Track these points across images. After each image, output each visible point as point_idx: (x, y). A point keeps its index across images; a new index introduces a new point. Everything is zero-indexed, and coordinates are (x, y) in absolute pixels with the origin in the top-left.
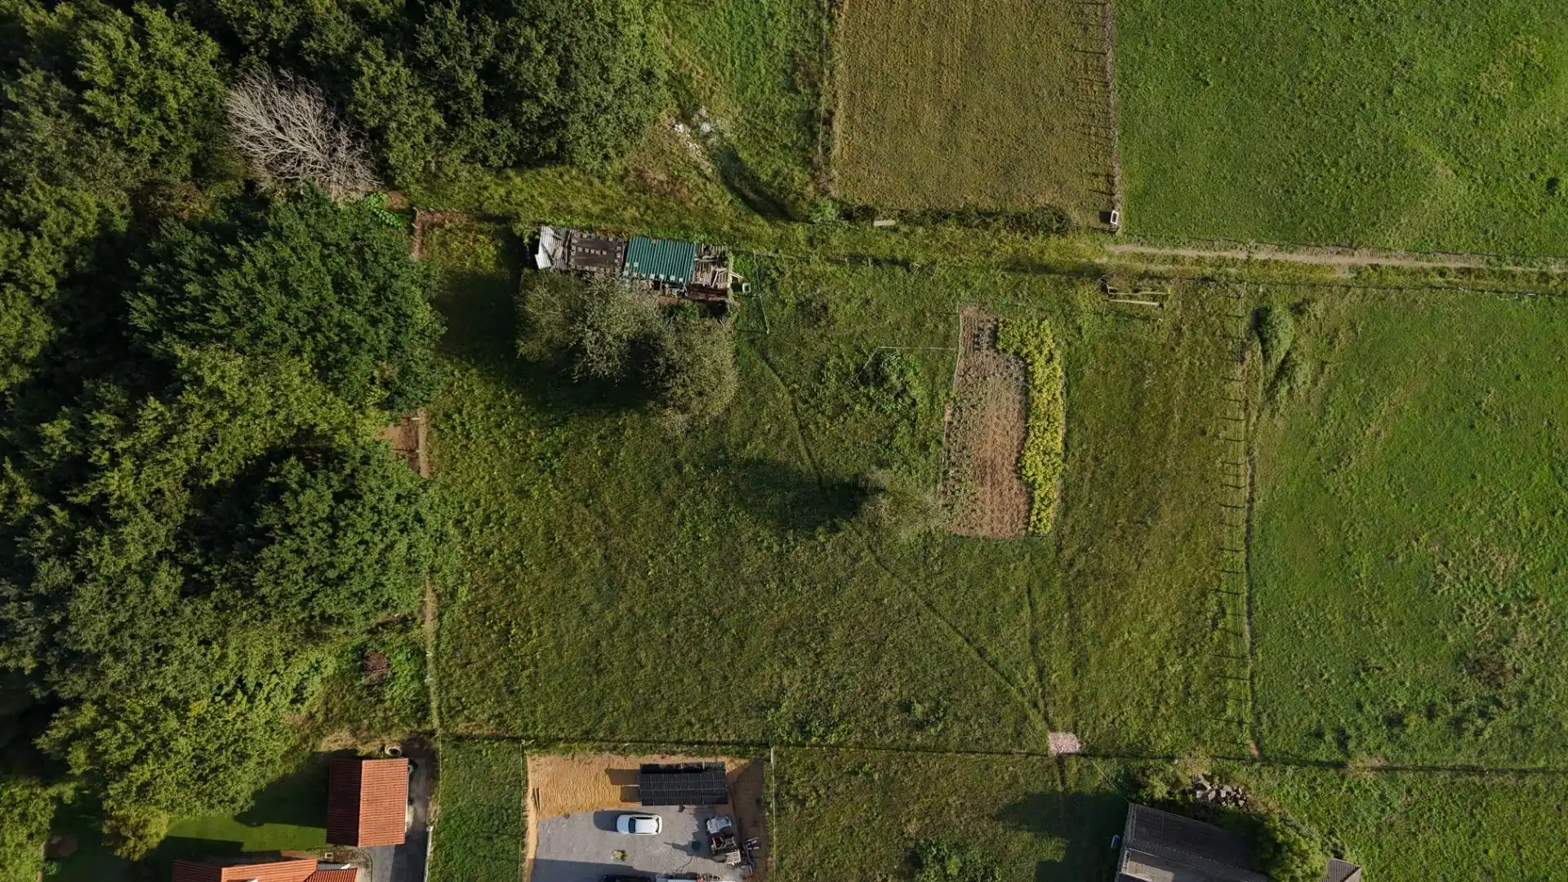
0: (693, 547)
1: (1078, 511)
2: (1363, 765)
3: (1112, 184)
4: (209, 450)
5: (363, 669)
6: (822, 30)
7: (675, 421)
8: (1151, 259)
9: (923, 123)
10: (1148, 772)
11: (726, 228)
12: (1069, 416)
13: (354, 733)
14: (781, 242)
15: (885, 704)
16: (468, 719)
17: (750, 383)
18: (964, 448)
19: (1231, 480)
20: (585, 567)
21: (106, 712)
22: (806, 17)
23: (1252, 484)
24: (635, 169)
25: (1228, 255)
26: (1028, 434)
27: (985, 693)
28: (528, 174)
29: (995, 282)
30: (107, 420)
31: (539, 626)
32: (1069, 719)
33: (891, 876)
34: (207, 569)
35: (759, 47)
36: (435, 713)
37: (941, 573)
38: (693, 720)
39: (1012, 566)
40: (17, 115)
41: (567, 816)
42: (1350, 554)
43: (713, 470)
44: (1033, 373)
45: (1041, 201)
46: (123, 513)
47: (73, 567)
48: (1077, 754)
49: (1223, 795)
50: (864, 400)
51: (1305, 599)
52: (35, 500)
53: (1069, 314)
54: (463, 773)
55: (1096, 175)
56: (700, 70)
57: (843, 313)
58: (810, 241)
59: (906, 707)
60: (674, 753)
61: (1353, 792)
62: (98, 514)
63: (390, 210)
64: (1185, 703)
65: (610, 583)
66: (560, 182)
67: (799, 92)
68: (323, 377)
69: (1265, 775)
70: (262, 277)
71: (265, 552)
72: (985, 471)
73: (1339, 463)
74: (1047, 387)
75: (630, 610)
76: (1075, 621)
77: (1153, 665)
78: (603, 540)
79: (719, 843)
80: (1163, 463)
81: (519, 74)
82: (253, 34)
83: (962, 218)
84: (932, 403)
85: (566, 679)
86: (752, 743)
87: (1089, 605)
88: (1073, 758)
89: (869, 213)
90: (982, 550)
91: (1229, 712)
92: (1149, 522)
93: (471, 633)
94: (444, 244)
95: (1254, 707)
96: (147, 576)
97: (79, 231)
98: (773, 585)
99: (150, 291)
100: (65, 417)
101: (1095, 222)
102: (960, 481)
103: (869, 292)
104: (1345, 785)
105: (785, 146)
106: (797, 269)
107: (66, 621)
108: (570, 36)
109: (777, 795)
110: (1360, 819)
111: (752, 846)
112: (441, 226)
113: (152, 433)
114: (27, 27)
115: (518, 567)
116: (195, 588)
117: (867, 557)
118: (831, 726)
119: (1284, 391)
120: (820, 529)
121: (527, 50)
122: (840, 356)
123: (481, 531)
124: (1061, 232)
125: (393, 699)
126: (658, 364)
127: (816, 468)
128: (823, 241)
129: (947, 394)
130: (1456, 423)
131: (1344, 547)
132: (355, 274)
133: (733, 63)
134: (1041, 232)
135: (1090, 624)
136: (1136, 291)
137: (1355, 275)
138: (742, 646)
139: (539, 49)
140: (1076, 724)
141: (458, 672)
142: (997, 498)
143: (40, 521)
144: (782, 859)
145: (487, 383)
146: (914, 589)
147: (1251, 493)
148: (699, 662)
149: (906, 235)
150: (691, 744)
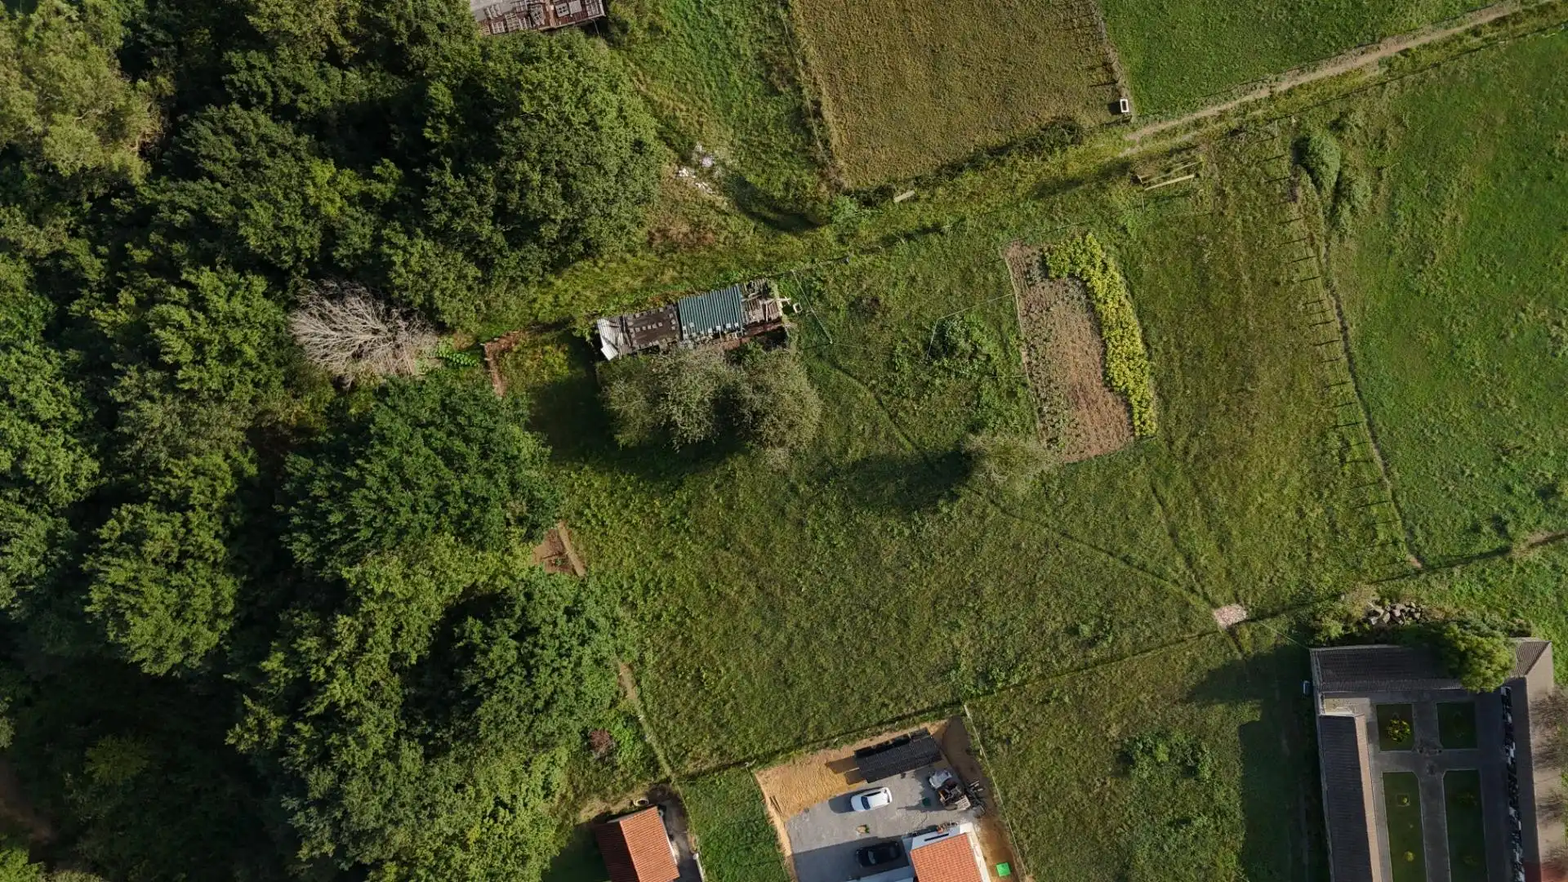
0: (832, 554)
1: (1178, 401)
2: (1527, 549)
3: (1111, 71)
4: (399, 636)
5: (591, 747)
6: (781, 21)
7: (777, 456)
8: (1173, 132)
9: (908, 80)
10: (1319, 616)
11: (759, 257)
12: (1140, 317)
13: (603, 799)
14: (814, 250)
15: (1053, 634)
16: (694, 759)
17: (830, 394)
18: (1050, 381)
19: (1318, 318)
20: (745, 603)
21: (404, 864)
22: (762, 13)
23: (1340, 314)
24: (659, 230)
25: (1249, 98)
26: (1105, 346)
27: (1143, 595)
28: (566, 273)
29: (1028, 215)
30: (311, 643)
31: (724, 664)
32: (1228, 593)
33: (1108, 778)
34: (438, 735)
35: (729, 61)
36: (663, 763)
37: (1066, 503)
38: (887, 701)
39: (1131, 473)
40: (132, 414)
41: (807, 811)
42: (1459, 347)
43: (826, 482)
44: (1093, 288)
45: (1047, 116)
46: (354, 712)
47: (333, 769)
48: (1246, 621)
49: (1398, 613)
50: (941, 372)
51: (1426, 406)
52: (280, 721)
53: (1110, 218)
54: (704, 803)
55: (1092, 69)
56: (683, 107)
57: (893, 298)
58: (841, 240)
59: (1073, 631)
60: (879, 734)
61: (1524, 572)
62: (334, 719)
63: (460, 351)
64: (1336, 540)
65: (772, 608)
66: (597, 270)
67: (780, 94)
68: (468, 542)
69: (1434, 583)
71: (480, 711)
72: (1077, 395)
73: (1423, 263)
74: (1110, 296)
75: (797, 625)
76: (1208, 505)
77: (1291, 515)
78: (752, 573)
79: (945, 794)
80: (1246, 327)
81: (526, 208)
82: (289, 260)
83: (975, 163)
84: (1005, 350)
85: (764, 701)
86: (945, 705)
87: (1215, 484)
88: (1243, 627)
89: (885, 192)
90: (1098, 469)
91: (1381, 537)
92: (1249, 389)
93: (669, 687)
94: (518, 366)
95: (1404, 523)
96: (393, 755)
97: (221, 491)
98: (916, 565)
99: (300, 528)
100: (276, 650)
101: (1105, 116)
102: (1056, 413)
103: (912, 269)
104: (1515, 566)
105: (785, 154)
106: (838, 272)
107: (346, 815)
108: (559, 152)
109: (983, 742)
110: (1538, 594)
111: (976, 788)
112: (509, 350)
113: (350, 644)
114: (105, 331)
115: (688, 621)
116: (433, 752)
117: (993, 513)
118: (1010, 669)
119: (1346, 213)
120: (941, 502)
121: (526, 181)
122: (905, 340)
123: (646, 601)
124: (1077, 141)
125: (624, 763)
126: (744, 415)
127: (918, 449)
128: (853, 236)
129: (1018, 338)
130: (1533, 180)
131: (1452, 342)
132: (458, 445)
133: (710, 86)
134: (1056, 149)
135: (1222, 500)
136: (1168, 171)
137: (1387, 68)
138: (906, 625)
139: (536, 177)
140: (1236, 595)
141: (671, 723)
142: (1096, 417)
143: (292, 740)
144: (1006, 794)
145: (601, 474)
146: (1046, 526)
147: (1342, 323)
148: (874, 651)
149: (929, 200)
150: (892, 721)
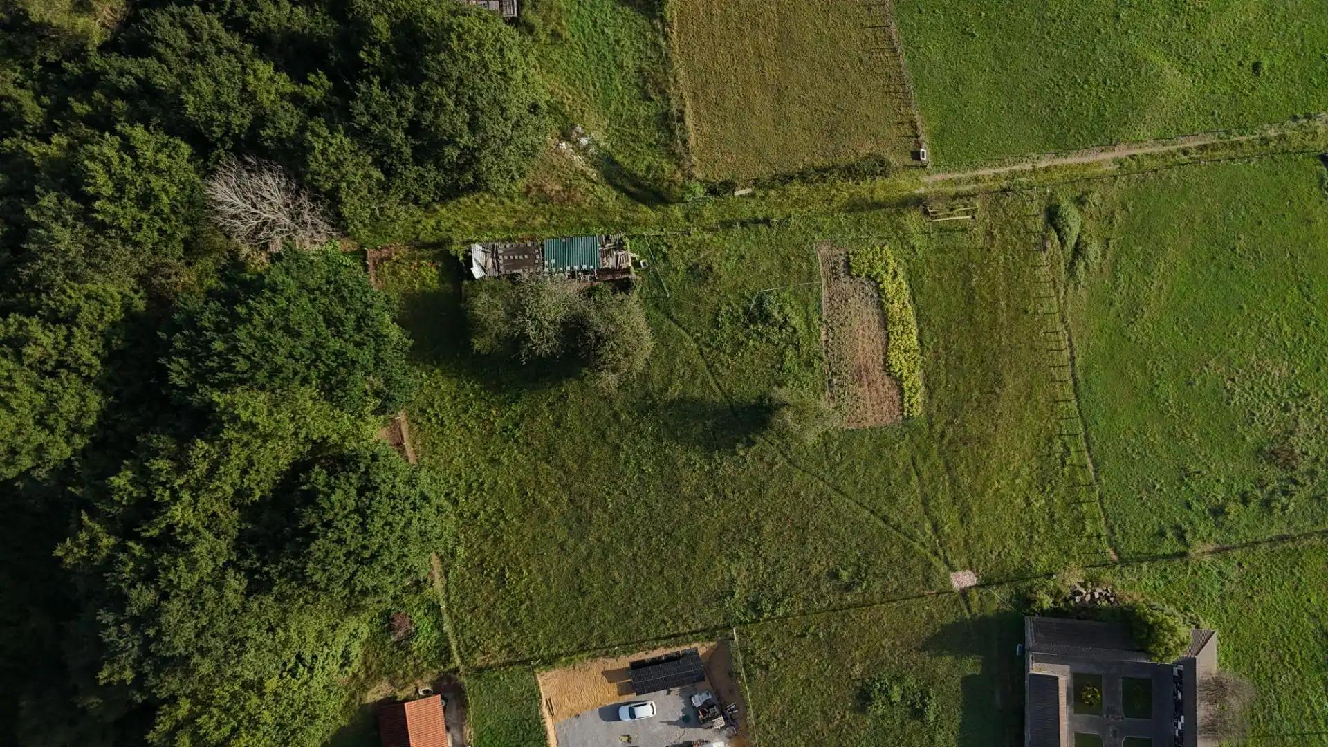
0: (640, 479)
1: (940, 392)
2: (1201, 550)
3: (916, 128)
4: (248, 473)
5: (391, 629)
6: (660, 47)
7: (610, 380)
8: (958, 182)
9: (757, 108)
10: (1035, 589)
11: (618, 219)
12: (919, 318)
13: (392, 683)
14: (663, 223)
15: (817, 575)
16: (484, 653)
17: (662, 338)
18: (841, 359)
19: (1054, 345)
20: (556, 512)
21: (198, 702)
22: (645, 39)
23: (1071, 345)
24: (535, 185)
25: (1017, 168)
26: (889, 338)
27: (896, 552)
28: (451, 205)
29: (840, 223)
30: (163, 464)
31: (528, 566)
32: (964, 560)
33: (848, 712)
34: (266, 569)
35: (613, 69)
36: (455, 653)
37: (841, 462)
38: (666, 618)
39: (897, 446)
40: (41, 231)
41: (577, 716)
42: (1157, 386)
43: (645, 414)
44: (884, 289)
45: (863, 151)
46: (190, 537)
47: (157, 589)
48: (976, 586)
49: (1097, 595)
50: (755, 335)
51: (1129, 429)
52: (112, 540)
53: (904, 238)
54: (486, 697)
55: (902, 124)
56: (570, 96)
57: (725, 269)
58: (687, 217)
59: (834, 575)
60: (655, 648)
61: (1196, 574)
62: (170, 542)
63: (344, 254)
64: (1053, 529)
65: (579, 521)
66: (478, 206)
67: (651, 100)
68: (330, 397)
69: (1126, 574)
70: (269, 326)
71: (313, 547)
72: (861, 374)
73: (1134, 316)
74: (897, 298)
75: (599, 539)
76: (955, 482)
77: (1020, 502)
78: (566, 487)
79: (704, 713)
80: (999, 342)
81: (437, 127)
82: (218, 132)
83: (803, 176)
84: (809, 328)
85: (557, 605)
86: (717, 628)
87: (963, 466)
88: (973, 589)
89: (729, 186)
90: (870, 439)
91: (1089, 530)
92: (997, 391)
93: (473, 582)
94: (394, 273)
95: (1106, 523)
96: (219, 585)
97: (109, 317)
98: (710, 498)
99: (180, 353)
100: (127, 468)
101: (908, 161)
102: (842, 386)
103: (743, 248)
104: (1190, 569)
105: (651, 145)
106: (681, 241)
107: (160, 633)
108: (473, 88)
109: (745, 666)
110: (1206, 594)
111: (732, 710)
112: (389, 259)
113: (203, 467)
114: (35, 160)
115: (502, 522)
116: (257, 586)
117: (781, 462)
118: (777, 602)
119: (1081, 267)
120: (739, 446)
121: (441, 104)
122: (729, 304)
123: (467, 499)
124: (884, 174)
125: (419, 649)
126: (589, 337)
127: (726, 397)
128: (697, 215)
129: (820, 319)
130: (1219, 268)
131: (1152, 381)
132: (339, 310)
133: (594, 85)
134: (868, 177)
135: (967, 481)
136: (952, 210)
137: (1119, 166)
138: (694, 551)
139: (451, 103)
140: (970, 563)
141: (469, 617)
142: (875, 395)
143: (122, 556)
144: (758, 716)
145: (450, 378)
146: (823, 480)
147: (1071, 353)
148: (662, 569)
149: (762, 198)
150: (669, 637)
